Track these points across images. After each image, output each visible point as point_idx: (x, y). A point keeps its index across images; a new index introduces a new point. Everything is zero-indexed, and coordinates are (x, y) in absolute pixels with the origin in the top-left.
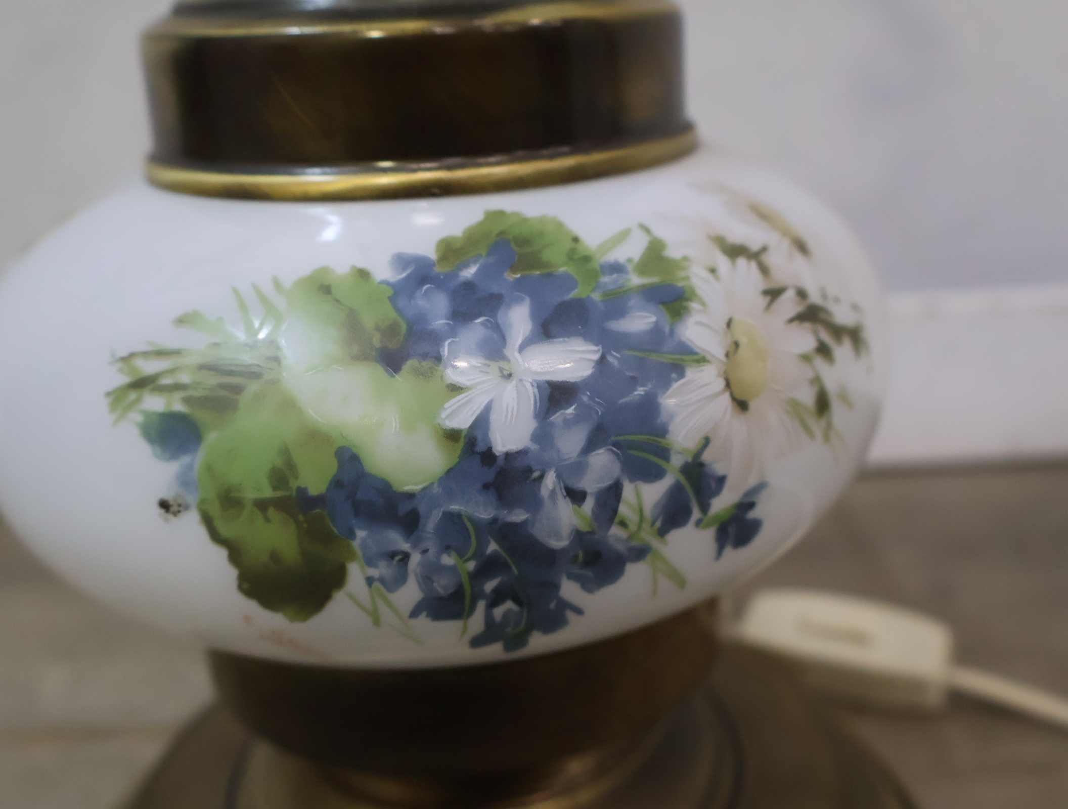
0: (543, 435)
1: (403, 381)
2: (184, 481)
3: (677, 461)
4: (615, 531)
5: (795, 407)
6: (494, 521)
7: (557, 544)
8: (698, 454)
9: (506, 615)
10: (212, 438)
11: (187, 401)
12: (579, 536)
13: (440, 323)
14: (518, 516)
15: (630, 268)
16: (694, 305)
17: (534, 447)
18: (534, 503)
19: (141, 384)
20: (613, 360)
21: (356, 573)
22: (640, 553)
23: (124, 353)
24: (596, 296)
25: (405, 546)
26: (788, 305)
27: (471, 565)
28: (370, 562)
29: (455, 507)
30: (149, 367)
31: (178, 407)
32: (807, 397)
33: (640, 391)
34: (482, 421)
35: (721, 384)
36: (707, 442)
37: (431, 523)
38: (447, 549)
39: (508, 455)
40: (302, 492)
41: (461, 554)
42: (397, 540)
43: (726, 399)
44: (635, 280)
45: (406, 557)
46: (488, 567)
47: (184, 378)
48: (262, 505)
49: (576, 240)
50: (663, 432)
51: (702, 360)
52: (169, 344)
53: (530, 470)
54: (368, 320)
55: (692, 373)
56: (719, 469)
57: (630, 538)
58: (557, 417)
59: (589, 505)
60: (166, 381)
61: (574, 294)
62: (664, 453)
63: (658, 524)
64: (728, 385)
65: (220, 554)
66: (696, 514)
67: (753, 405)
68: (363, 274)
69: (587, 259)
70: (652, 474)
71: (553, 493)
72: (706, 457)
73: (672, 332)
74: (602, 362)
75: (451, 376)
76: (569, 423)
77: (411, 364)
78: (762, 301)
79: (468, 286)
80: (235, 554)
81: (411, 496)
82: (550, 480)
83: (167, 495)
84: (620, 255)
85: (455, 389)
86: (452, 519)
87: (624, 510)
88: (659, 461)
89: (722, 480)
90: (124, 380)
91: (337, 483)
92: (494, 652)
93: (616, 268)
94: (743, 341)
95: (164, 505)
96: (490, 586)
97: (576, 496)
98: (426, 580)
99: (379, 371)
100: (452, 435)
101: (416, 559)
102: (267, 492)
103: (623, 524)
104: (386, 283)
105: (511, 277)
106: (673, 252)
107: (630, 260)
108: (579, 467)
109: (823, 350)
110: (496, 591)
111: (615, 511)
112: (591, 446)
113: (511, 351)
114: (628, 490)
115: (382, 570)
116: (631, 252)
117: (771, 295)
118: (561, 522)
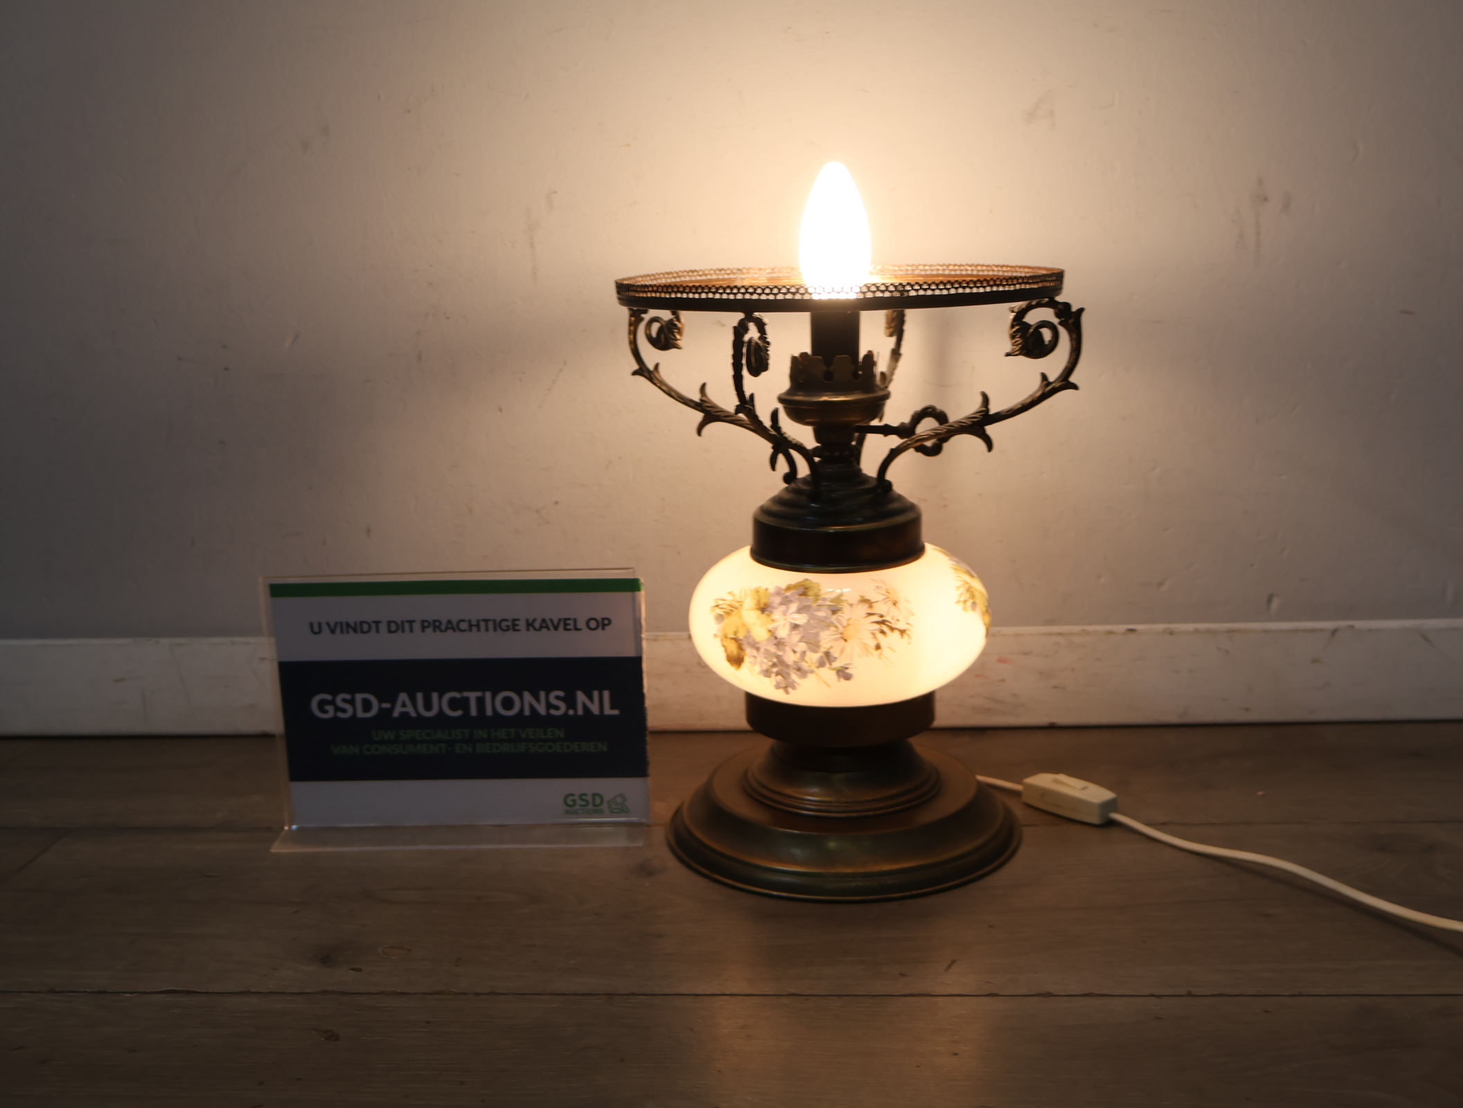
0: (789, 635)
1: (764, 617)
2: (719, 630)
3: (823, 649)
6: (776, 653)
8: (829, 649)
9: (780, 681)
10: (726, 621)
11: (724, 612)
13: (776, 604)
14: (780, 653)
15: (829, 600)
16: (841, 613)
17: (786, 638)
18: (785, 651)
19: (717, 606)
20: (812, 621)
21: (747, 660)
22: (812, 672)
24: (814, 606)
25: (757, 655)
26: (875, 618)
27: (770, 663)
28: (750, 657)
29: (768, 648)
30: (720, 602)
31: (722, 613)
32: (873, 643)
33: (816, 631)
35: (840, 633)
36: (832, 647)
37: (762, 651)
38: (765, 658)
40: (739, 637)
41: (768, 659)
42: (754, 652)
43: (841, 637)
44: (828, 603)
45: (756, 658)
46: (774, 665)
47: (725, 606)
48: (732, 639)
49: (819, 590)
50: (820, 642)
51: (836, 626)
53: (784, 643)
54: (762, 601)
55: (831, 629)
56: (836, 656)
59: (798, 655)
60: (722, 606)
61: (810, 604)
62: (818, 647)
63: (817, 664)
64: (842, 634)
65: (722, 649)
66: (828, 665)
67: (849, 641)
68: (767, 590)
69: (819, 596)
70: (816, 652)
71: (789, 650)
72: (831, 651)
73: (831, 618)
74: (809, 621)
75: (774, 617)
76: (795, 634)
77: (766, 613)
78: (864, 617)
79: (787, 597)
80: (725, 650)
81: (759, 643)
82: (789, 647)
83: (715, 632)
84: (827, 596)
85: (774, 621)
86: (767, 651)
87: (807, 658)
88: (816, 648)
89: (836, 659)
90: (715, 604)
91: (746, 637)
93: (825, 599)
94: (851, 624)
95: (715, 635)
96: (775, 670)
97: (795, 652)
98: (761, 664)
99: (759, 612)
100: (769, 631)
101: (758, 659)
102: (732, 636)
103: (806, 662)
104: (770, 593)
105: (798, 597)
106: (844, 599)
107: (831, 598)
108: (796, 646)
109: (883, 632)
110: (776, 672)
111: (804, 659)
112: (800, 641)
113: (788, 615)
114: (808, 654)
115: (752, 660)
116: (832, 596)
117: (870, 614)
118: (790, 658)
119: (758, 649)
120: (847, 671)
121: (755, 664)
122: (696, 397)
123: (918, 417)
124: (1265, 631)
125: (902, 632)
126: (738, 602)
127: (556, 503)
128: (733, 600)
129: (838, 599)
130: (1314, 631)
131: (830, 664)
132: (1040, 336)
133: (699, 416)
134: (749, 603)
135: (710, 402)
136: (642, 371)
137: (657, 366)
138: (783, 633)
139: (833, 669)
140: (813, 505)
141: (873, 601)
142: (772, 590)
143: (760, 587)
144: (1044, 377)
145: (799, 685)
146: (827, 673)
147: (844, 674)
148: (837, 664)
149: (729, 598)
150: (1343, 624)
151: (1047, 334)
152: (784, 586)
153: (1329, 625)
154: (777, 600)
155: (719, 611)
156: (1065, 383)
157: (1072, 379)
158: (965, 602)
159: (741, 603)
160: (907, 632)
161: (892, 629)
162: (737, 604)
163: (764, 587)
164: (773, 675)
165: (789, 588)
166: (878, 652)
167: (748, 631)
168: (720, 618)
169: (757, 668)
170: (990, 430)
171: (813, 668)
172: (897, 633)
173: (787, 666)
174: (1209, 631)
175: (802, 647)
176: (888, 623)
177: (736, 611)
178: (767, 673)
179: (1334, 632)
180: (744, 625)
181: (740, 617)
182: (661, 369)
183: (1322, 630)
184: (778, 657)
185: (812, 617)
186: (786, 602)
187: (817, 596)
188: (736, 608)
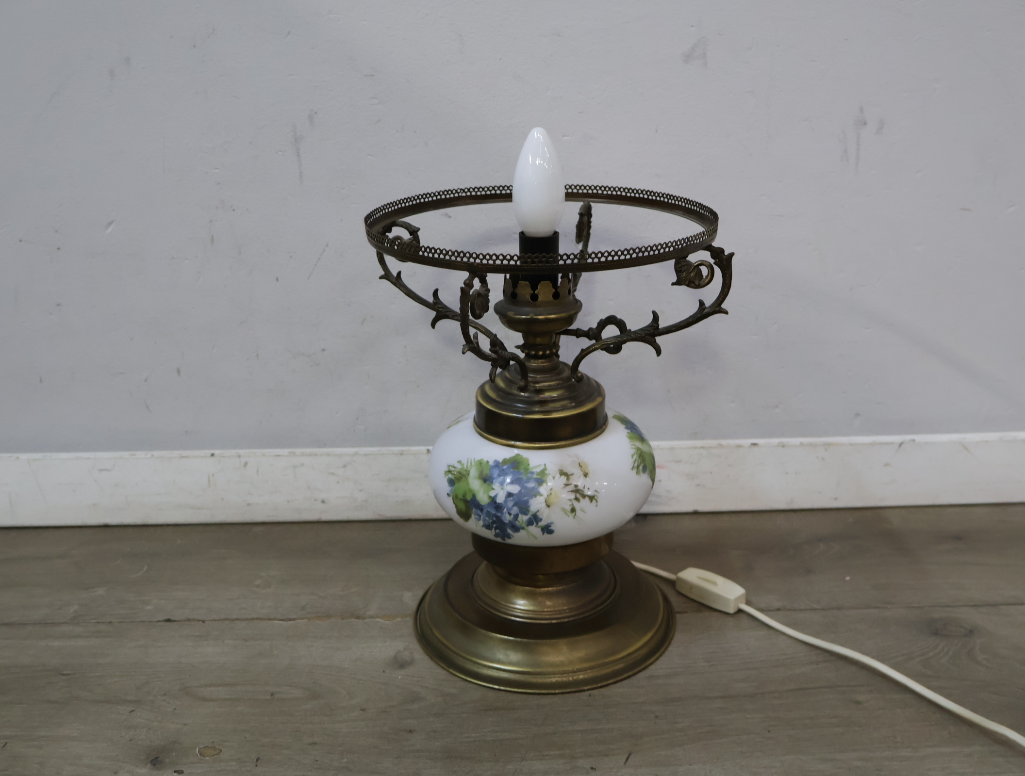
0: (505, 501)
1: (485, 485)
2: (451, 491)
3: (531, 513)
4: (517, 522)
5: (564, 510)
6: (495, 514)
7: (507, 522)
8: (536, 513)
9: (498, 532)
10: (456, 485)
11: (455, 477)
12: (510, 521)
13: (495, 476)
14: (499, 514)
15: (535, 473)
16: (544, 484)
17: (504, 503)
18: (502, 513)
19: (450, 471)
20: (523, 491)
21: (473, 516)
22: (523, 528)
23: (449, 464)
24: (525, 478)
25: (480, 514)
26: (571, 488)
27: (491, 521)
28: (475, 515)
29: (489, 510)
30: (452, 469)
31: (453, 478)
32: (569, 508)
33: (526, 498)
34: (496, 496)
35: (544, 501)
36: (538, 511)
37: (485, 511)
38: (487, 516)
39: (499, 503)
40: (467, 500)
41: (489, 518)
42: (479, 512)
43: (545, 504)
44: (535, 476)
45: (480, 516)
46: (494, 522)
47: (455, 473)
48: (461, 500)
49: (528, 465)
50: (529, 507)
51: (541, 495)
52: (455, 466)
53: (502, 507)
54: (484, 473)
55: (538, 497)
56: (541, 517)
57: (520, 525)
58: (509, 499)
59: (512, 516)
60: (453, 472)
61: (521, 476)
62: (529, 511)
63: (526, 523)
64: (546, 501)
65: (453, 506)
66: (535, 524)
67: (552, 507)
68: (488, 462)
69: (528, 469)
70: (526, 514)
71: (506, 512)
72: (538, 514)
73: (537, 488)
74: (520, 491)
75: (494, 487)
76: (510, 500)
77: (488, 482)
78: (563, 486)
79: (503, 470)
80: (456, 507)
81: (482, 505)
82: (505, 510)
83: (448, 493)
84: (534, 470)
85: (493, 489)
86: (489, 512)
87: (519, 519)
88: (526, 512)
89: (541, 520)
90: (447, 470)
91: (472, 499)
92: (499, 539)
93: (533, 473)
94: (553, 493)
95: (448, 494)
96: (494, 525)
97: (510, 514)
98: (484, 520)
99: (482, 481)
100: (490, 497)
101: (482, 517)
102: (462, 497)
103: (519, 521)
104: (490, 465)
105: (512, 470)
106: (547, 472)
107: (536, 472)
108: (511, 509)
109: (577, 499)
110: (495, 527)
111: (517, 519)
112: (514, 506)
113: (505, 485)
114: (520, 516)
115: (476, 517)
116: (538, 470)
117: (567, 485)
118: (507, 518)
119: (482, 510)
120: (550, 528)
121: (479, 520)
122: (430, 299)
123: (603, 324)
124: (851, 444)
125: (592, 498)
126: (466, 471)
127: (324, 350)
128: (461, 469)
129: (543, 473)
130: (886, 444)
131: (537, 524)
132: (700, 272)
133: (433, 314)
134: (473, 473)
135: (441, 303)
136: (387, 275)
137: (399, 273)
138: (500, 500)
139: (539, 527)
140: (522, 394)
141: (569, 473)
142: (491, 463)
143: (482, 460)
144: (701, 303)
145: (513, 536)
146: (534, 530)
147: (547, 530)
148: (542, 524)
149: (459, 466)
150: (908, 437)
151: (705, 271)
152: (500, 460)
153: (897, 439)
154: (496, 472)
155: (450, 476)
156: (717, 308)
157: (723, 306)
158: (638, 467)
159: (468, 473)
160: (595, 497)
161: (584, 496)
162: (465, 473)
163: (485, 460)
164: (493, 529)
165: (505, 461)
166: (574, 514)
167: (474, 496)
168: (451, 482)
169: (481, 523)
170: (659, 340)
171: (524, 525)
172: (587, 499)
173: (505, 524)
174: (811, 445)
175: (515, 510)
176: (580, 492)
177: (464, 478)
178: (488, 527)
179: (901, 444)
180: (470, 490)
181: (468, 483)
182: (402, 276)
183: (892, 443)
184: (498, 517)
185: (523, 487)
186: (503, 473)
187: (527, 469)
188: (464, 476)
